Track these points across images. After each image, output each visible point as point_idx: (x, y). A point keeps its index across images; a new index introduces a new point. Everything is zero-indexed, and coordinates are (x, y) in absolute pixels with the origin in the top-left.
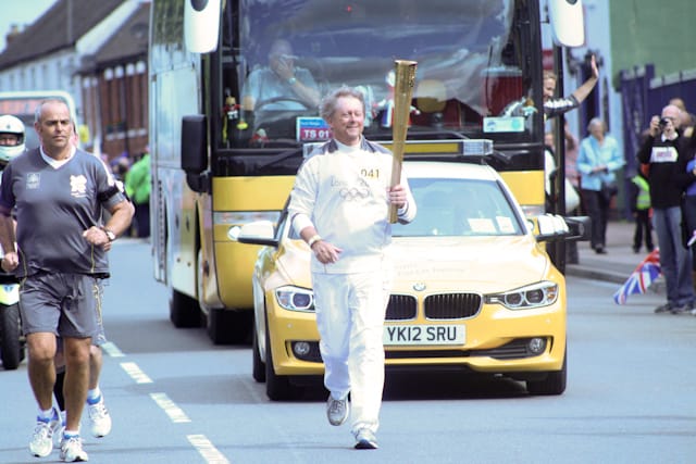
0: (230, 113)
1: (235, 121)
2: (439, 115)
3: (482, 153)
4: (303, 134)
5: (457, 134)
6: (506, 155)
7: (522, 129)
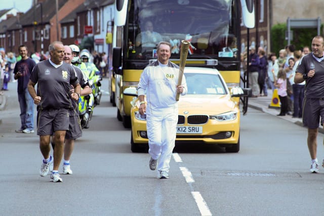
0: (130, 47)
1: (131, 50)
2: (203, 50)
3: (214, 65)
4: (155, 55)
5: (209, 57)
6: (227, 66)
7: (232, 56)
